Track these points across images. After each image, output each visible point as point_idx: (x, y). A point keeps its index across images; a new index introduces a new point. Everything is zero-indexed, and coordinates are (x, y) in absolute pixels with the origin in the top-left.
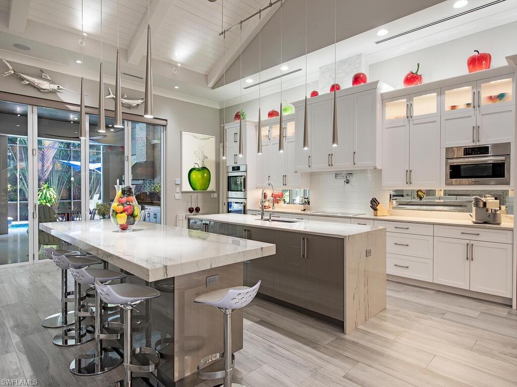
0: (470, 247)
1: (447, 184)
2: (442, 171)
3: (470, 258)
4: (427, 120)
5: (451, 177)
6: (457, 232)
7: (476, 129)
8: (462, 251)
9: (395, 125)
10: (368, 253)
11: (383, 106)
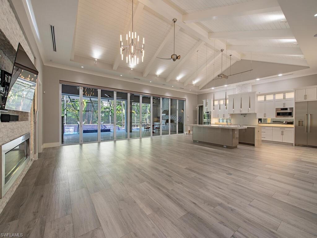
0: (282, 132)
1: (276, 117)
2: (275, 114)
3: (282, 134)
4: (270, 101)
5: (277, 115)
6: (279, 129)
7: (284, 104)
8: (280, 133)
9: (261, 102)
10: (258, 131)
11: (257, 97)
